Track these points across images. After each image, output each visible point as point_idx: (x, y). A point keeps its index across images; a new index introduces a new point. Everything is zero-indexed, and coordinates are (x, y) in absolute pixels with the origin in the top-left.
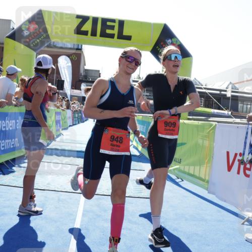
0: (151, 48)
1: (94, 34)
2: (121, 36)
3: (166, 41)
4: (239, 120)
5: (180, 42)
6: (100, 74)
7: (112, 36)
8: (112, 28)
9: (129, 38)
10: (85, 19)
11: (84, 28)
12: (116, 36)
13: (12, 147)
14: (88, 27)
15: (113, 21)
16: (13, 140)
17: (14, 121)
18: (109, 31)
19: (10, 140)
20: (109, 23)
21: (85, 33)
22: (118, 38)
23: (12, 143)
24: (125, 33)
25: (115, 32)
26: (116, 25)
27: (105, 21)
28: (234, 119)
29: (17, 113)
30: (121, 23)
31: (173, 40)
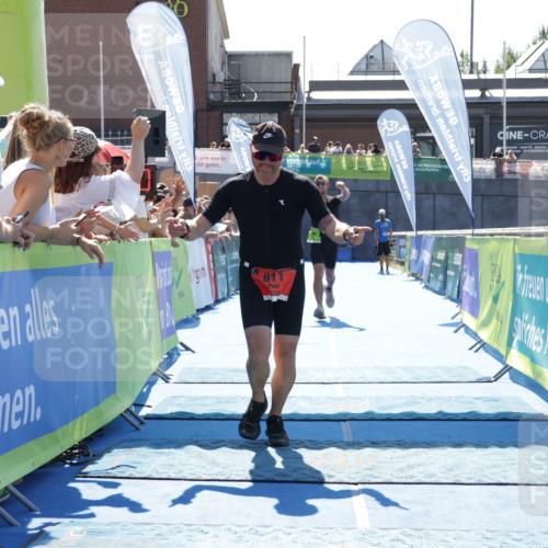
6: (297, 67)
13: (16, 425)
16: (19, 393)
17: (14, 311)
19: (7, 396)
23: (17, 409)
29: (23, 272)
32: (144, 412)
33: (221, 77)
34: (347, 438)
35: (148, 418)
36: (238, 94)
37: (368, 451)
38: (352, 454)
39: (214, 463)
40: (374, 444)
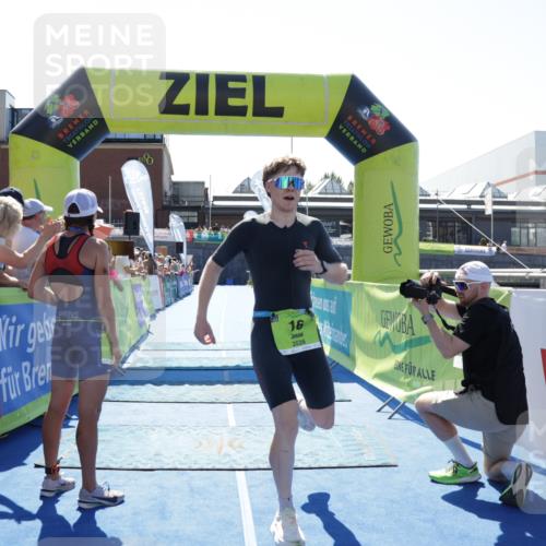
0: (327, 130)
1: (202, 109)
2: (261, 110)
3: (360, 111)
4: (539, 270)
5: (389, 112)
7: (241, 111)
8: (241, 93)
9: (278, 112)
10: (179, 80)
11: (180, 100)
12: (250, 111)
14: (187, 95)
15: (241, 78)
18: (233, 102)
20: (232, 85)
21: (184, 110)
22: (255, 114)
24: (270, 102)
25: (248, 101)
26: (249, 87)
27: (222, 80)
28: (528, 270)
30: (259, 82)
31: (373, 108)
32: (125, 366)
33: (169, 194)
34: (227, 379)
35: (128, 369)
36: (177, 202)
37: (236, 386)
38: (228, 387)
39: (159, 393)
40: (240, 382)
